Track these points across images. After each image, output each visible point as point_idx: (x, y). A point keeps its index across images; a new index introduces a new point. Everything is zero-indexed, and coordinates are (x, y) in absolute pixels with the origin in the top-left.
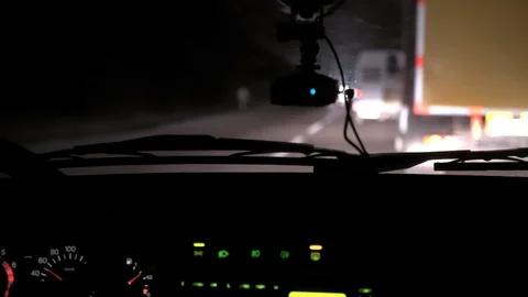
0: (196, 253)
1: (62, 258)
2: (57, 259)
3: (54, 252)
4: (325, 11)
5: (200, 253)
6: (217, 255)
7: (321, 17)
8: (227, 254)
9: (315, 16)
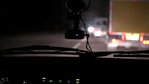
0: (43, 81)
1: (5, 81)
2: (3, 81)
3: (3, 79)
4: (81, 12)
5: (44, 81)
6: (49, 81)
7: (80, 13)
8: (52, 81)
9: (78, 13)
